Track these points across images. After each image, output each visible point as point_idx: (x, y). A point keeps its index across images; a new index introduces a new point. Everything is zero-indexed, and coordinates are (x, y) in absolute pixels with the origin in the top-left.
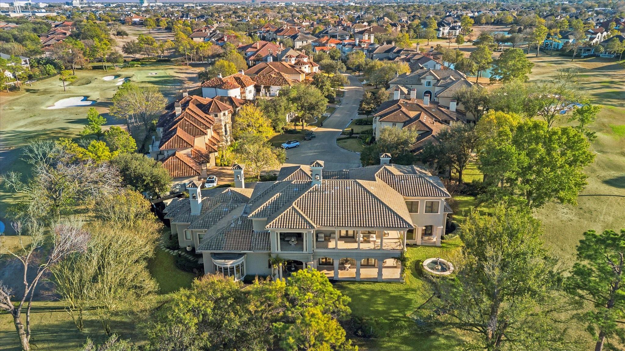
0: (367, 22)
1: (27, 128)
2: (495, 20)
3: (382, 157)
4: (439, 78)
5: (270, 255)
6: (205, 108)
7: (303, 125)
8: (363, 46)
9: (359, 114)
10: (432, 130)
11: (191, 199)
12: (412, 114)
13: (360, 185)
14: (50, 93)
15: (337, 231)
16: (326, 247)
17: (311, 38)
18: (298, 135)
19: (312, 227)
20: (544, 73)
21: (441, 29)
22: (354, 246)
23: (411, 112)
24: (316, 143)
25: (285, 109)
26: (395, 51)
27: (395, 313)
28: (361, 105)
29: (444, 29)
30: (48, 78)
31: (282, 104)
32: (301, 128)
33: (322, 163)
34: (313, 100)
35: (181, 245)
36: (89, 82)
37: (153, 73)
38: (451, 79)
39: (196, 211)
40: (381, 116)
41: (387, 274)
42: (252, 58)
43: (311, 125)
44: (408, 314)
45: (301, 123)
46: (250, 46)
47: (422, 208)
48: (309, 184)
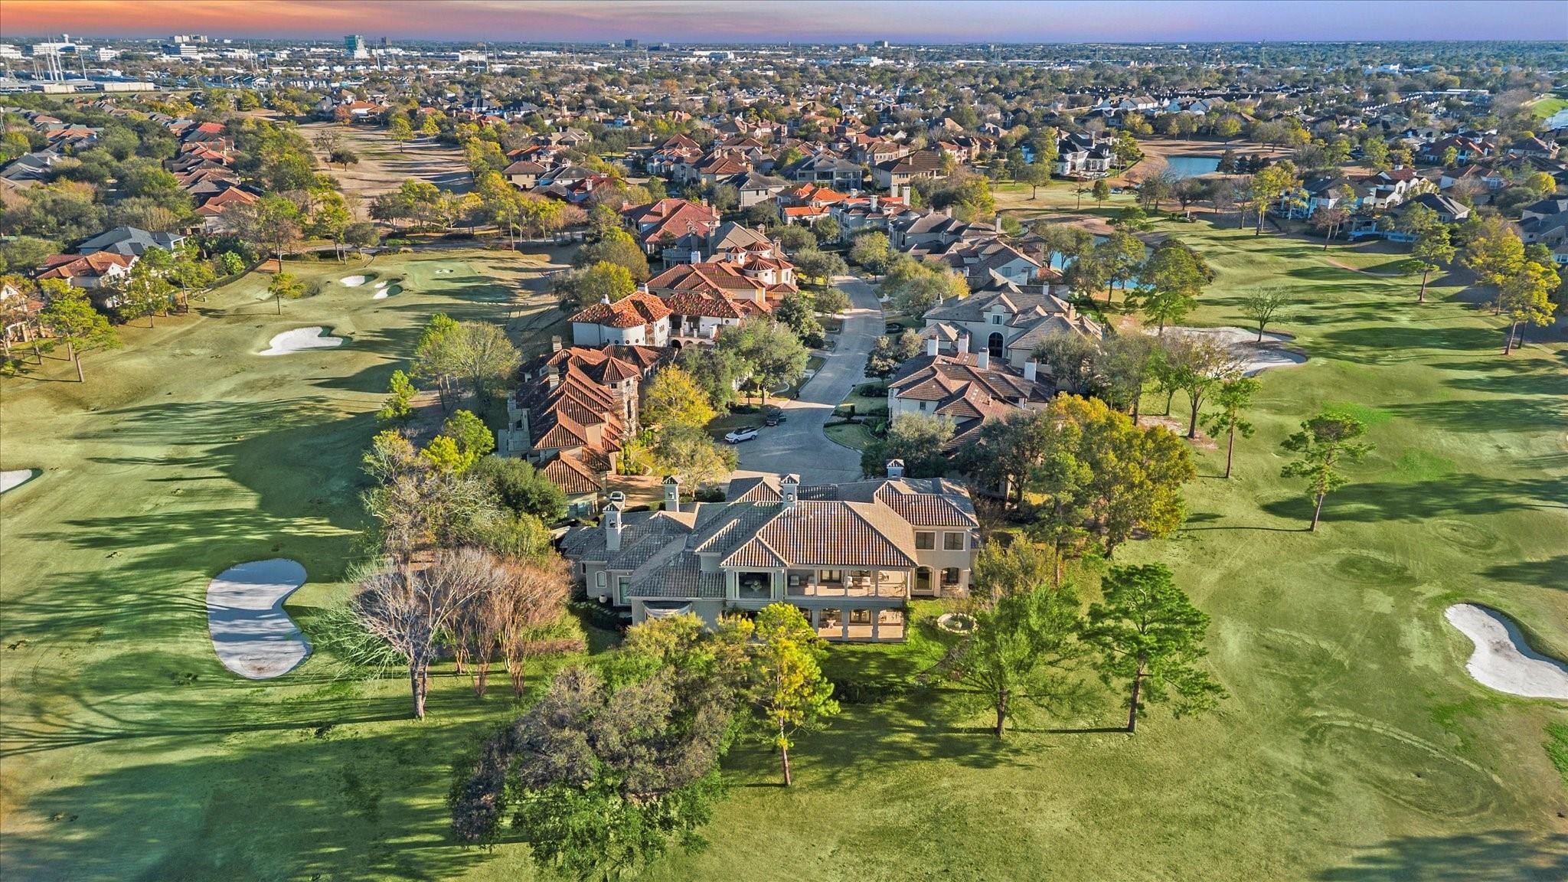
0: (905, 130)
1: (240, 396)
2: (1199, 129)
3: (890, 465)
4: (1015, 310)
5: (724, 603)
6: (595, 372)
7: (762, 396)
8: (886, 213)
9: (868, 375)
10: (983, 417)
11: (608, 528)
12: (955, 385)
13: (850, 509)
14: (249, 318)
15: (816, 570)
16: (803, 594)
17: (778, 184)
18: (754, 416)
19: (782, 564)
20: (1257, 280)
21: (1069, 157)
22: (840, 592)
23: (952, 382)
24: (787, 433)
25: (733, 371)
26: (951, 229)
27: (892, 677)
28: (870, 360)
29: (1075, 156)
30: (231, 281)
31: (728, 363)
32: (759, 401)
33: (796, 477)
34: (780, 354)
35: (591, 594)
36: (315, 291)
37: (444, 269)
38: (1037, 313)
39: (614, 545)
40: (901, 389)
41: (884, 633)
42: (653, 238)
43: (778, 395)
44: (910, 679)
45: (759, 393)
46: (645, 210)
47: (939, 542)
48: (778, 508)
